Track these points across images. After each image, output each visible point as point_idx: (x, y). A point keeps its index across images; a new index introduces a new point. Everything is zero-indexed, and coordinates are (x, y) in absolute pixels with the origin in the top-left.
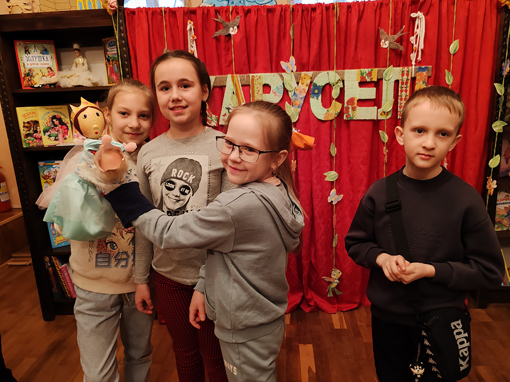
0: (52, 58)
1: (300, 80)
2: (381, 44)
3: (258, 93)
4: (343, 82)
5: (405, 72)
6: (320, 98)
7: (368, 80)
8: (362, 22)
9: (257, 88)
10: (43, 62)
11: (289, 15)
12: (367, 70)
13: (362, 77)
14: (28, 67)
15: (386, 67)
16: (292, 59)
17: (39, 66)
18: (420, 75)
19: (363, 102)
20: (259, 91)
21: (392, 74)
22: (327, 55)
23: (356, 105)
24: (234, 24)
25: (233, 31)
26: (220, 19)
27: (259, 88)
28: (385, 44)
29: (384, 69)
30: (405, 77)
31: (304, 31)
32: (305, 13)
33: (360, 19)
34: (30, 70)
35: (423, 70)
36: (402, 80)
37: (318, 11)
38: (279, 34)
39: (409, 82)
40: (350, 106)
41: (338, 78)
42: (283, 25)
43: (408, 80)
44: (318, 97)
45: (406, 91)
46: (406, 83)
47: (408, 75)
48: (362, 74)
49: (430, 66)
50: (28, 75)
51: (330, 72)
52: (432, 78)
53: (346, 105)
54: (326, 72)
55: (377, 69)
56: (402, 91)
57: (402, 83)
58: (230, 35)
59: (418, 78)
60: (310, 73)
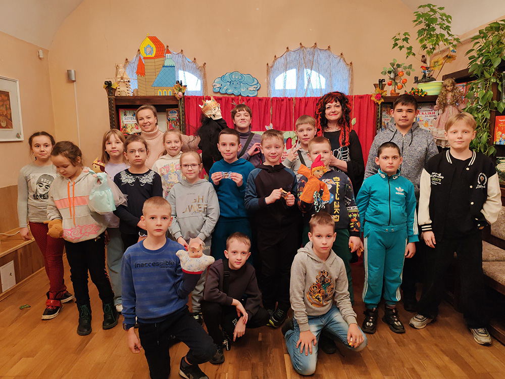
8: (307, 108)
10: (133, 120)
11: (270, 103)
16: (271, 125)
17: (131, 123)
22: (289, 123)
26: (234, 103)
31: (277, 110)
32: (278, 102)
33: (306, 106)
34: (126, 125)
37: (285, 101)
38: (264, 112)
41: (295, 135)
42: (266, 107)
50: (124, 127)
51: (291, 132)
54: (289, 132)
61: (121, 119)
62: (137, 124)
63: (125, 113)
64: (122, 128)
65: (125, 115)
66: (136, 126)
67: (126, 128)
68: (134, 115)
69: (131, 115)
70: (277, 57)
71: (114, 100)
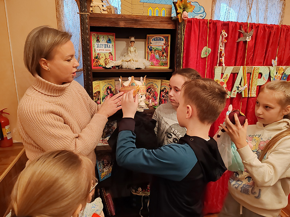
0: (112, 46)
1: (278, 71)
3: (255, 78)
9: (255, 75)
10: (107, 49)
14: (97, 52)
20: (256, 77)
25: (248, 39)
26: (243, 31)
27: (256, 75)
34: (98, 54)
50: (96, 58)
60: (284, 67)
61: (93, 47)
62: (111, 54)
63: (98, 39)
64: (93, 58)
65: (98, 40)
66: (111, 56)
67: (99, 59)
68: (109, 41)
69: (105, 41)
71: (88, 18)
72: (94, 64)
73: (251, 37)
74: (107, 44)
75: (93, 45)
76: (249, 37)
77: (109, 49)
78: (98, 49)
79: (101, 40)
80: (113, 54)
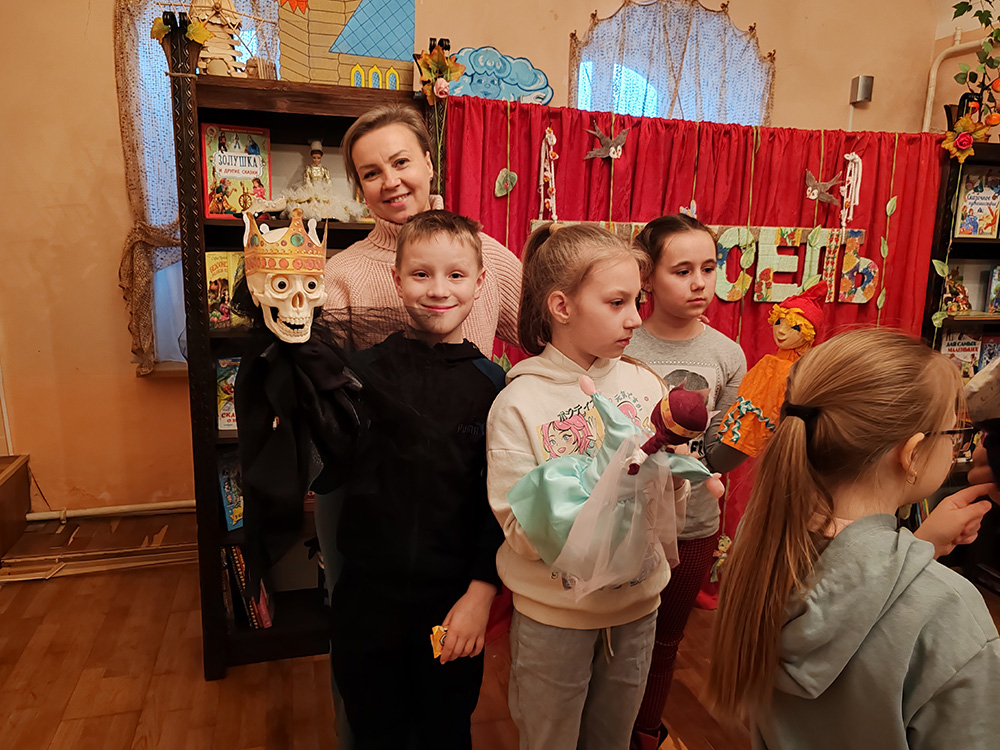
0: (263, 161)
2: (808, 193)
4: (757, 244)
5: (835, 236)
6: (724, 266)
7: (790, 244)
10: (247, 168)
12: (789, 230)
13: (783, 240)
14: (221, 175)
15: (812, 226)
16: (693, 204)
17: (240, 175)
18: (852, 242)
19: (781, 277)
21: (820, 236)
22: (738, 203)
23: (771, 280)
24: (619, 141)
25: (615, 153)
26: (599, 132)
28: (813, 194)
29: (809, 229)
30: (834, 242)
32: (717, 136)
34: (223, 182)
35: (856, 234)
36: (830, 247)
37: (734, 136)
39: (838, 250)
40: (764, 282)
41: (751, 238)
43: (836, 247)
44: (721, 265)
45: (833, 263)
46: (834, 253)
47: (837, 241)
48: (783, 235)
49: (864, 231)
50: (219, 190)
51: (742, 228)
52: (865, 247)
53: (758, 280)
54: (737, 228)
55: (801, 229)
56: (827, 264)
57: (830, 252)
58: (610, 158)
59: (848, 245)
60: (716, 228)
61: (208, 161)
62: (259, 182)
63: (223, 140)
64: (210, 191)
65: (222, 146)
66: (258, 188)
67: (225, 194)
68: (253, 149)
69: (243, 148)
70: (599, 17)
71: (193, 86)
72: (211, 206)
73: (623, 147)
74: (247, 155)
75: (207, 157)
76: (616, 148)
77: (254, 169)
78: (223, 167)
79: (231, 145)
80: (265, 182)
